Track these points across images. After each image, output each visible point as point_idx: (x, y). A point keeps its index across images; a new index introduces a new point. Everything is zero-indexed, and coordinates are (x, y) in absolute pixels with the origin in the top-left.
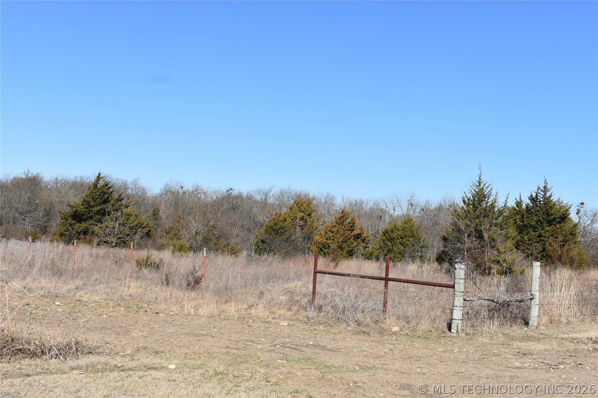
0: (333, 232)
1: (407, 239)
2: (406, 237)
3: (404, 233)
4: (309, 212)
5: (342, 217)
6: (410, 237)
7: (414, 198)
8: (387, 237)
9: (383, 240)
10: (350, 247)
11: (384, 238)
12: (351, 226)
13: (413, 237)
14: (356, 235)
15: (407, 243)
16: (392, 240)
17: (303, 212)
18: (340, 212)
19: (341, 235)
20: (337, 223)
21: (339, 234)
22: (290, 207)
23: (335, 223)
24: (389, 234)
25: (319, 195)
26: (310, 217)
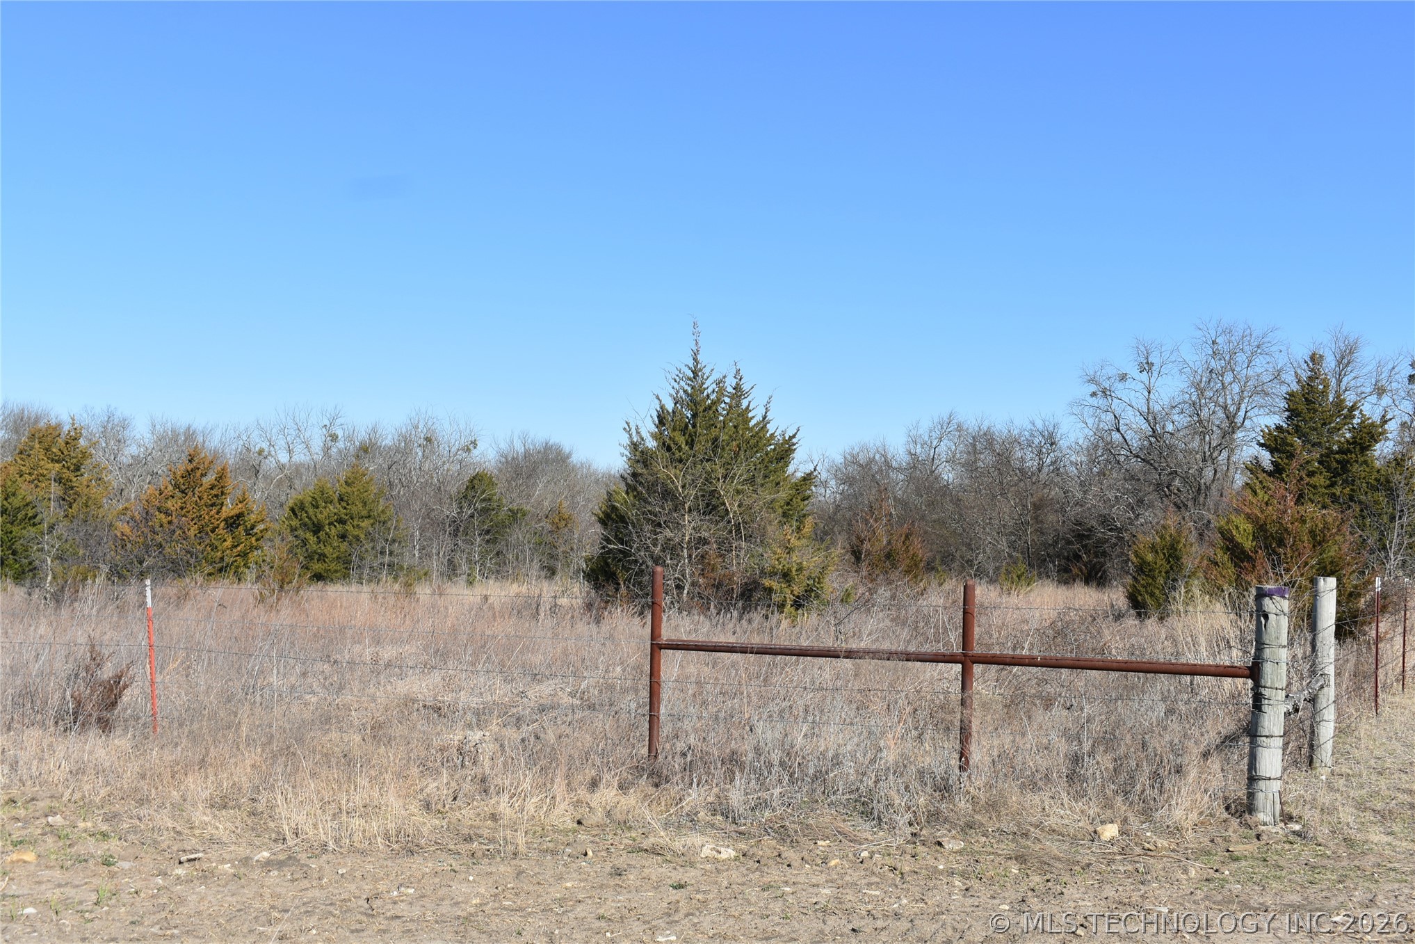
0: (167, 514)
1: (355, 523)
2: (352, 519)
3: (345, 508)
4: (75, 461)
5: (192, 471)
6: (362, 517)
7: (338, 422)
8: (300, 520)
9: (293, 530)
10: (218, 551)
11: (295, 523)
12: (216, 496)
13: (369, 517)
14: (232, 517)
15: (356, 533)
16: (317, 528)
17: (58, 461)
18: (184, 458)
19: (192, 520)
20: (176, 486)
21: (186, 517)
22: (20, 447)
23: (170, 488)
24: (306, 512)
25: (85, 415)
26: (79, 473)
